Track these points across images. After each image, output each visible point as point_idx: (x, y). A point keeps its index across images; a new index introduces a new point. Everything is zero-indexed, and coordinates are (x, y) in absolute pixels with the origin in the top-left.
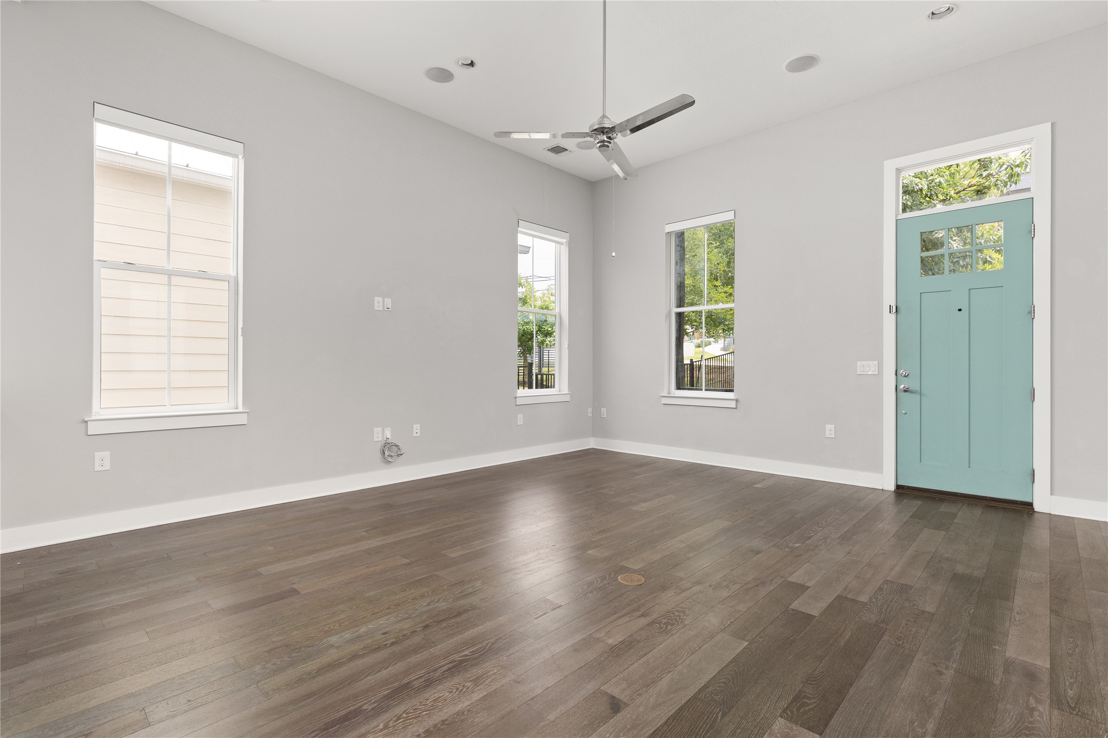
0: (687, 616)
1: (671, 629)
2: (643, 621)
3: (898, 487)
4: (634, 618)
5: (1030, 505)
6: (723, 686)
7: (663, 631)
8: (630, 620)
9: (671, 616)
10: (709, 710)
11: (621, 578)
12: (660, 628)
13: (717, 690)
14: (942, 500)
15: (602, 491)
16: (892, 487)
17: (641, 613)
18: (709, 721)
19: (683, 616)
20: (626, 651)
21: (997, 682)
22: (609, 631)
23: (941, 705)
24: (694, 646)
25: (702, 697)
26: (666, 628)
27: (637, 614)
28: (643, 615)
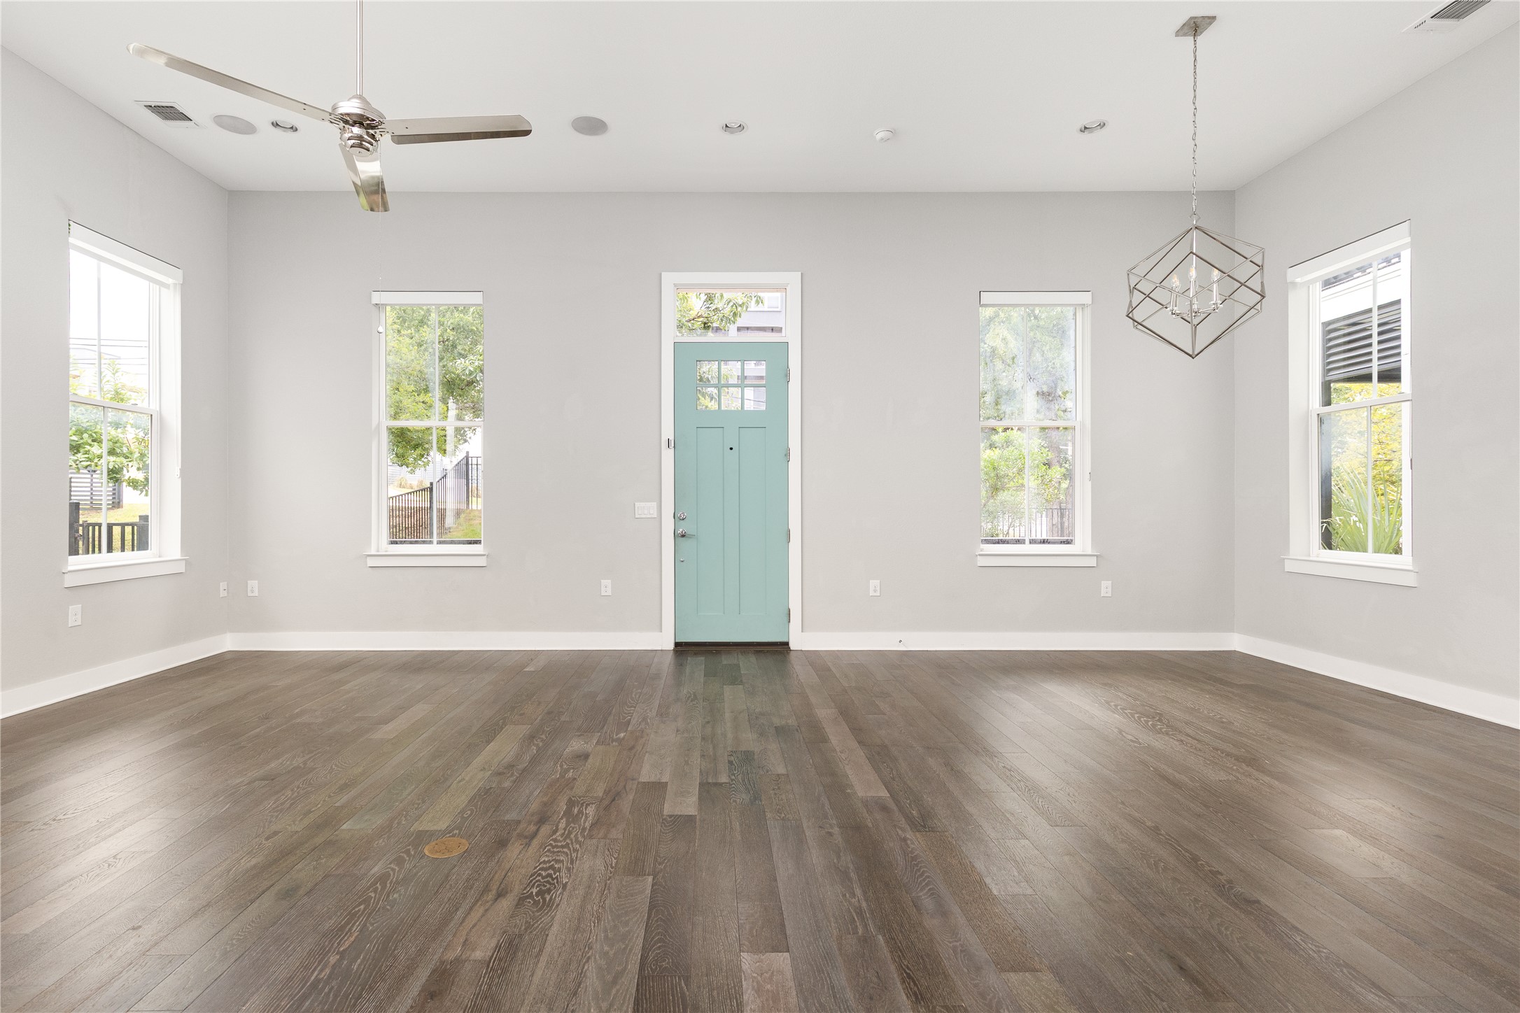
0: (559, 872)
1: (551, 898)
2: (506, 904)
3: (677, 644)
4: (490, 903)
5: (787, 644)
6: (662, 946)
7: (543, 906)
8: (486, 910)
9: (539, 881)
10: (668, 985)
11: (430, 852)
12: (536, 903)
13: (659, 953)
14: (718, 652)
15: (298, 720)
16: (671, 647)
17: (494, 892)
18: (678, 1000)
19: (555, 874)
20: (512, 959)
21: (870, 825)
22: (466, 940)
23: (851, 866)
24: (595, 909)
25: (648, 972)
26: (544, 900)
27: (491, 896)
28: (500, 895)
